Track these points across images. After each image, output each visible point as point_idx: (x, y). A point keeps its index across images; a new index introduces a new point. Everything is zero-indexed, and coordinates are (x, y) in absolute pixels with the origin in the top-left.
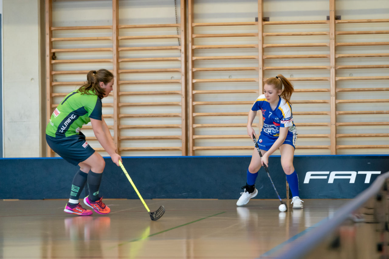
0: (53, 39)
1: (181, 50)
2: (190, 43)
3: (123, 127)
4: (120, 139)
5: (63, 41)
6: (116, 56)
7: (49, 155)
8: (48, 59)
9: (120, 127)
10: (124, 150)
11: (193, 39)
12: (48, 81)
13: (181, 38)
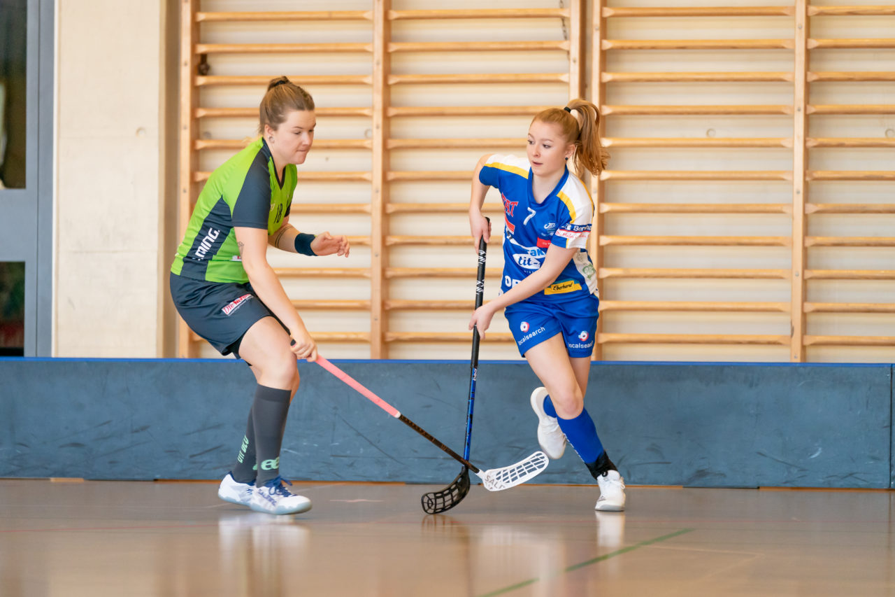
0: (201, 16)
1: (568, 53)
2: (594, 31)
3: (399, 272)
4: (387, 308)
5: (229, 20)
6: (381, 67)
7: (183, 351)
8: (185, 72)
9: (389, 273)
10: (399, 341)
11: (604, 21)
12: (185, 136)
13: (569, 19)
